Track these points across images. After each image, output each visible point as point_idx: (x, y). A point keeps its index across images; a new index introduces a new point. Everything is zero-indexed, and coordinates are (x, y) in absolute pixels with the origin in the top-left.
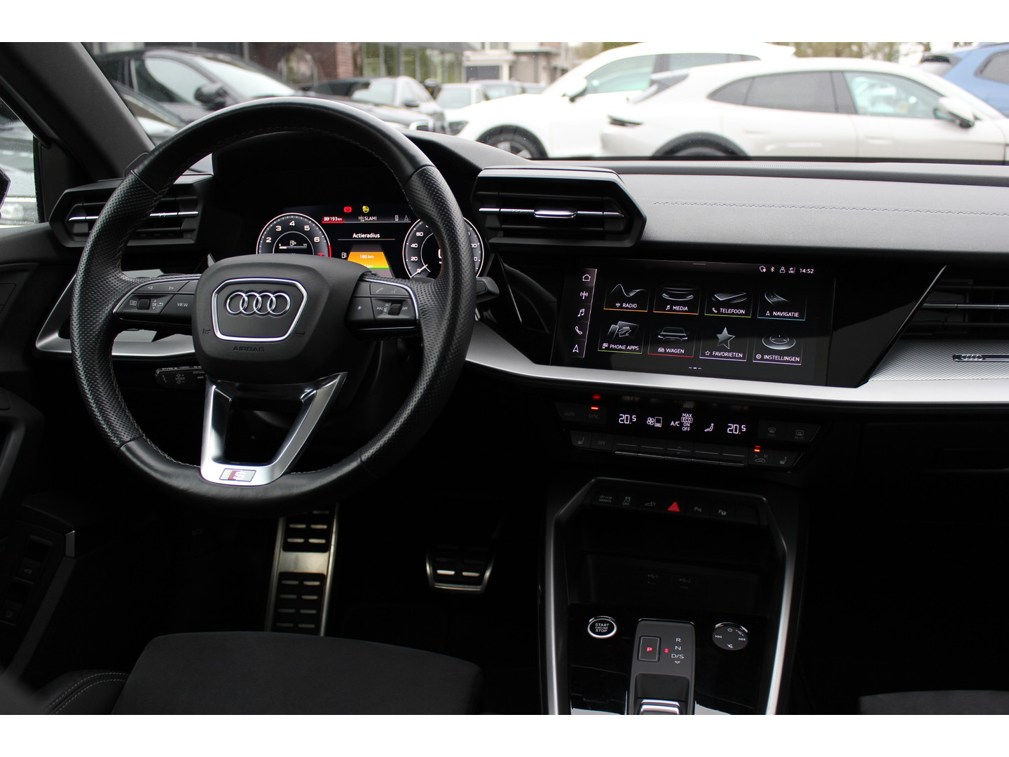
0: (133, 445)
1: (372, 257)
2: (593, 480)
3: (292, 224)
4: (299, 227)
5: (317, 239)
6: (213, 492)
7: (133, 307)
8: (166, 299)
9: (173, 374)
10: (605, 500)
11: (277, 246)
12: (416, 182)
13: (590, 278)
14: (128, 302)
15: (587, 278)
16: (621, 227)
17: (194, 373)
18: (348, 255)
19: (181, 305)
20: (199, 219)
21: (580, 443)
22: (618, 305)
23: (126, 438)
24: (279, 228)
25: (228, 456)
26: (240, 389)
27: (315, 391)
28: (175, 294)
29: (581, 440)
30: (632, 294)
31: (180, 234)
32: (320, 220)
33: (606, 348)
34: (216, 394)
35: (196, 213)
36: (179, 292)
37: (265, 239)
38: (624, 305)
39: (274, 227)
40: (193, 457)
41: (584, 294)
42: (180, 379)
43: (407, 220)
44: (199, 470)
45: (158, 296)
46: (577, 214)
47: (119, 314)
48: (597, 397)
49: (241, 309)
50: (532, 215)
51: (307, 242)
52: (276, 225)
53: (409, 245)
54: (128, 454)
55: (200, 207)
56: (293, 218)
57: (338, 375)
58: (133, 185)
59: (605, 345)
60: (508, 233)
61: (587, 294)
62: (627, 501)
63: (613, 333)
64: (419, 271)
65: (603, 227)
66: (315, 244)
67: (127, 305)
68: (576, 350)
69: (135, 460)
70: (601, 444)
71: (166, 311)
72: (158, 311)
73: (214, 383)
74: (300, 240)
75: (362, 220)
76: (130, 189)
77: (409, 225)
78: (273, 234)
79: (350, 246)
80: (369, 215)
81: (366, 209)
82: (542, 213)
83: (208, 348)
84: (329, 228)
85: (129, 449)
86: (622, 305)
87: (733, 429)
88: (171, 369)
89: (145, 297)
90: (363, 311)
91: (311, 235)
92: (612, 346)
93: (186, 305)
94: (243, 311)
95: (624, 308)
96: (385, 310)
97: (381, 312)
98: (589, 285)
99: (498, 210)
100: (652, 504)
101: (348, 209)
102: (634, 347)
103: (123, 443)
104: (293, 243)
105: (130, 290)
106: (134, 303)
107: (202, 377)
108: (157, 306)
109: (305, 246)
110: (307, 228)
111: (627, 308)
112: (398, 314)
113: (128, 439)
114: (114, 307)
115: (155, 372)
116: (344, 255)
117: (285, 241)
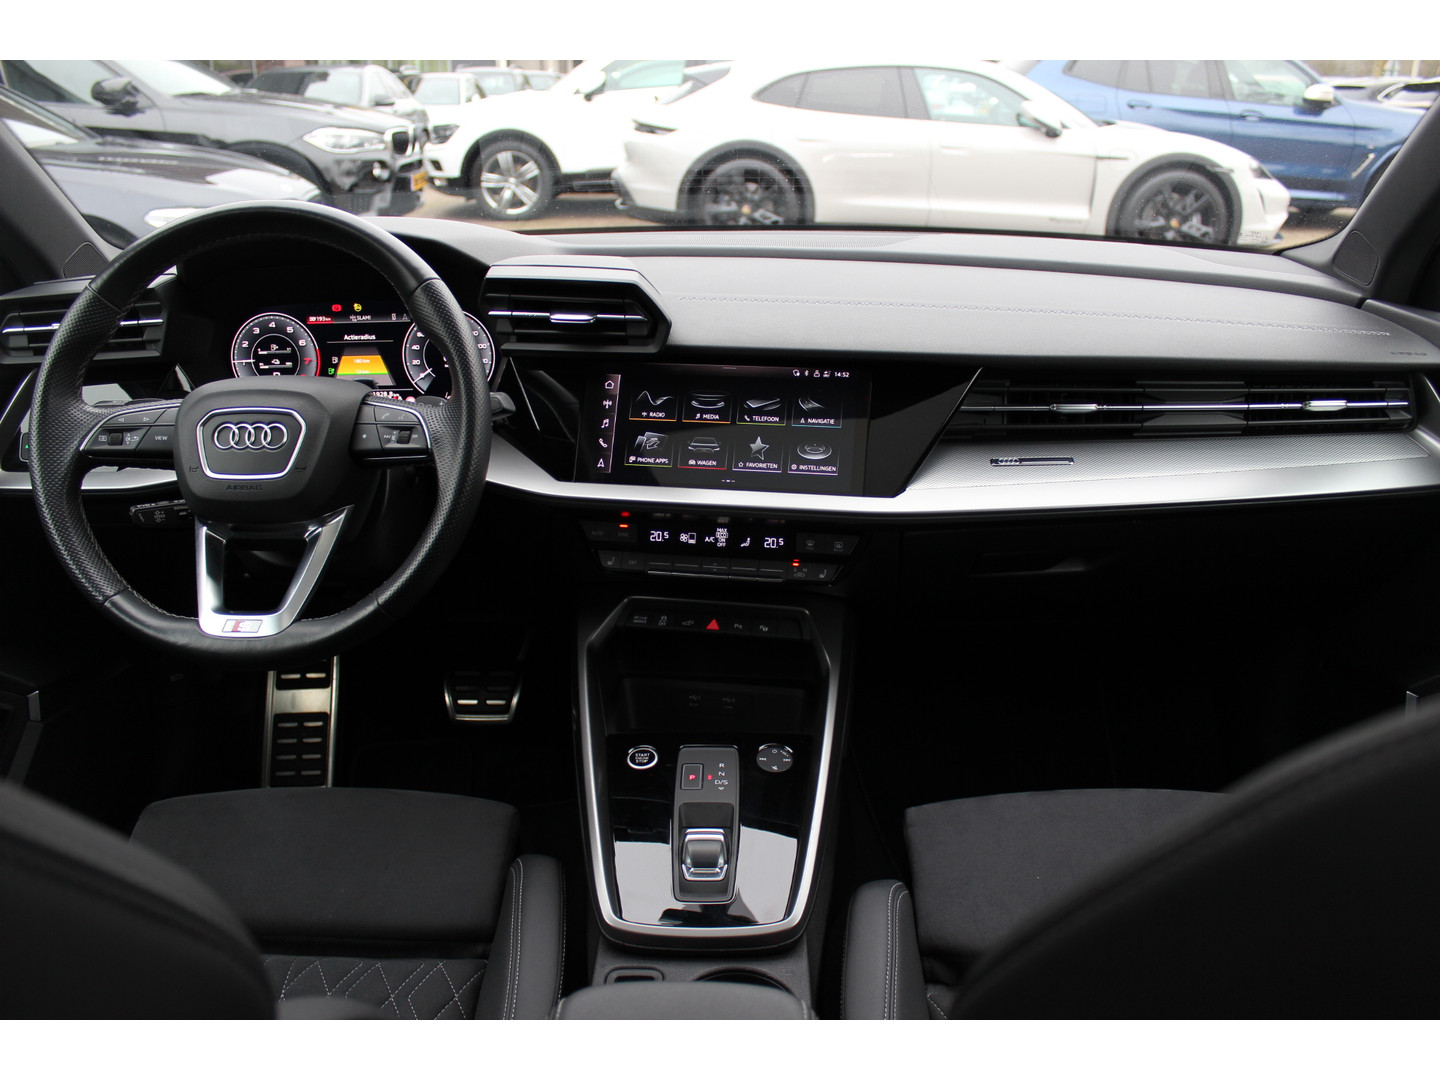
0: (118, 599)
1: (368, 361)
2: (626, 600)
3: (273, 325)
4: (281, 328)
5: (302, 343)
6: (216, 646)
7: (103, 443)
8: (142, 432)
9: (151, 512)
10: (639, 620)
11: (256, 352)
12: (420, 297)
13: (614, 384)
14: (97, 437)
15: (609, 385)
16: (645, 332)
17: (175, 508)
18: (339, 360)
19: (159, 438)
20: (164, 327)
21: (610, 563)
22: (644, 414)
23: (109, 591)
24: (257, 331)
25: (230, 604)
26: (233, 529)
27: (320, 529)
28: (151, 426)
29: (611, 560)
30: (659, 402)
31: (141, 346)
32: (304, 320)
33: (634, 462)
34: (208, 537)
35: (160, 320)
36: (155, 424)
37: (241, 343)
38: (651, 414)
39: (251, 330)
40: (188, 607)
41: (607, 403)
42: (159, 517)
43: (405, 319)
44: (197, 622)
45: (131, 429)
46: (597, 318)
47: (87, 452)
48: (626, 514)
49: (232, 443)
50: (547, 319)
51: (291, 346)
52: (253, 326)
53: (409, 347)
54: (114, 610)
55: (165, 314)
56: (273, 319)
57: (343, 510)
58: (91, 303)
59: (632, 458)
60: (522, 338)
61: (610, 403)
62: (663, 621)
63: (640, 445)
64: (422, 375)
65: (625, 331)
66: (300, 348)
67: (95, 440)
68: (601, 464)
69: (123, 617)
70: (632, 564)
71: (144, 446)
72: (132, 447)
73: (204, 525)
74: (283, 344)
75: (354, 319)
76: (88, 307)
77: (408, 325)
78: (251, 338)
79: (341, 350)
80: (361, 313)
81: (357, 307)
82: (558, 317)
83: (195, 486)
84: (315, 329)
85: (114, 604)
86: (648, 414)
87: (770, 542)
88: (148, 505)
89: (116, 431)
90: (369, 440)
91: (295, 337)
92: (640, 459)
93: (165, 438)
94: (234, 445)
95: (652, 418)
96: (393, 438)
97: (389, 441)
98: (614, 393)
99: (509, 313)
100: (690, 623)
101: (337, 308)
102: (663, 460)
103: (107, 598)
104: (275, 347)
105: (97, 424)
106: (103, 438)
107: (185, 513)
108: (131, 441)
109: (289, 350)
110: (290, 330)
111: (654, 417)
112: (408, 442)
113: (112, 593)
114: (80, 445)
115: (129, 511)
116: (335, 360)
117: (265, 345)
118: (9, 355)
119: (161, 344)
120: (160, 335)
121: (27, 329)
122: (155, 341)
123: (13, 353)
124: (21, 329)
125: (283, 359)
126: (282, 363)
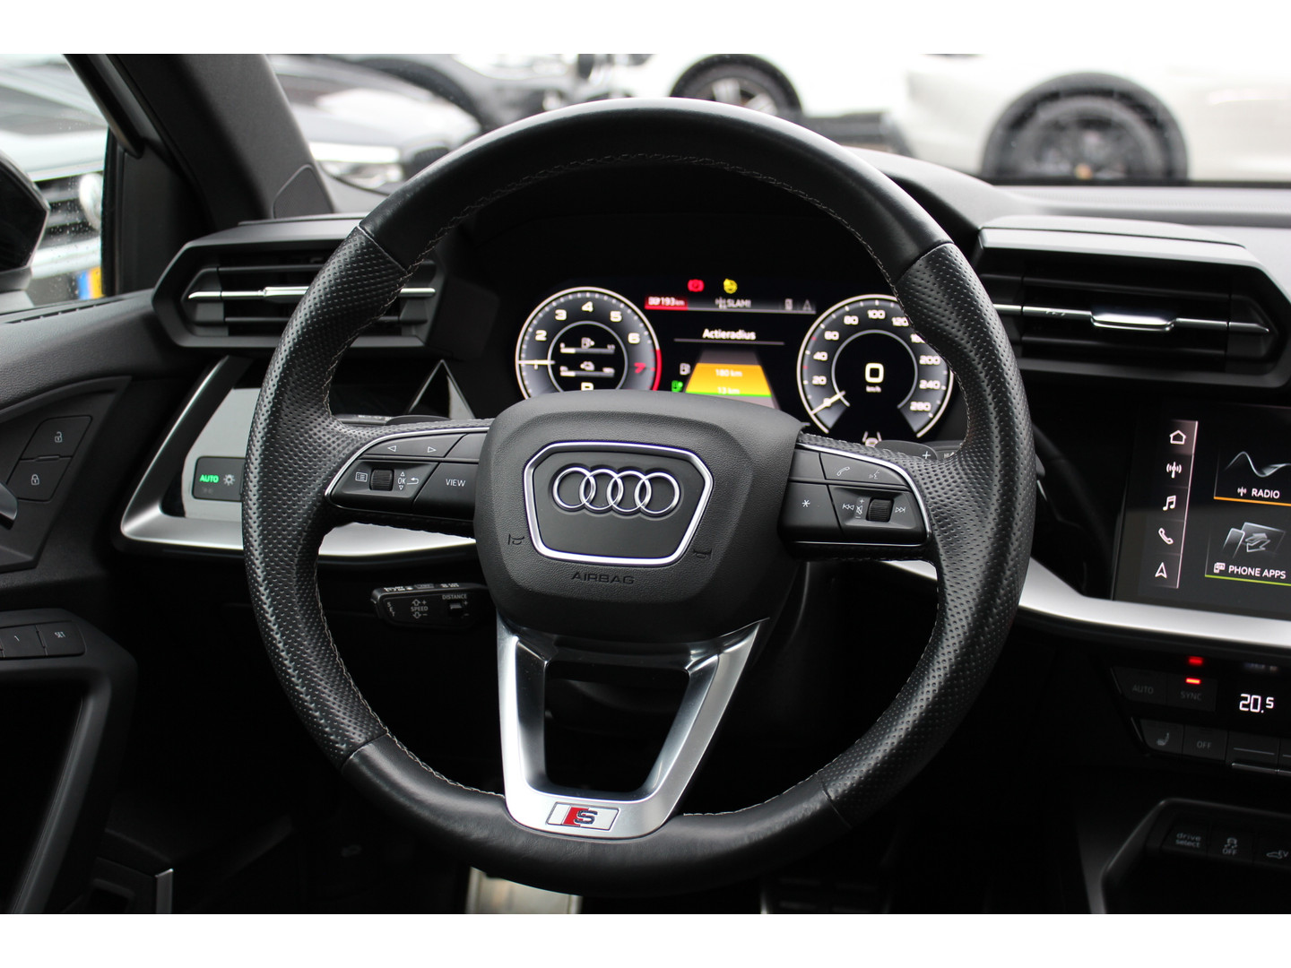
0: (371, 750)
1: (739, 374)
2: (1162, 803)
3: (588, 307)
4: (601, 313)
5: (633, 338)
6: (538, 847)
7: (361, 485)
8: (426, 470)
9: (407, 599)
10: (1187, 842)
11: (557, 348)
13: (1185, 437)
14: (353, 475)
15: (1178, 438)
16: (1263, 350)
17: (445, 597)
18: (692, 369)
19: (453, 482)
21: (1161, 743)
22: (1242, 491)
23: (358, 737)
24: (562, 315)
25: (554, 777)
26: (559, 644)
27: (714, 659)
28: (439, 462)
29: (1163, 737)
30: (1269, 472)
32: (641, 303)
33: (1222, 573)
34: (521, 656)
35: (431, 290)
36: (446, 459)
37: (534, 334)
38: (1254, 492)
39: (552, 313)
40: (488, 777)
41: (1174, 469)
42: (418, 609)
43: (808, 309)
44: (504, 803)
45: (408, 464)
46: (1175, 323)
47: (337, 498)
48: (1196, 661)
50: (1087, 322)
51: (614, 341)
52: (557, 308)
53: (811, 354)
54: (364, 769)
55: (439, 280)
56: (589, 297)
57: (755, 625)
58: (363, 254)
59: (1219, 566)
61: (1179, 469)
62: (1231, 846)
63: (1233, 544)
64: (828, 402)
65: (1225, 349)
66: (630, 346)
67: (350, 480)
68: (1161, 572)
69: (377, 781)
70: (1203, 746)
71: (426, 494)
72: (408, 495)
73: (513, 631)
74: (602, 338)
75: (722, 305)
76: (357, 261)
77: (812, 319)
78: (551, 325)
79: (694, 354)
80: (735, 297)
81: (730, 286)
82: (1106, 319)
84: (656, 317)
85: (365, 759)
86: (1249, 491)
88: (401, 589)
89: (382, 466)
90: (813, 509)
91: (622, 329)
92: (1232, 568)
93: (462, 483)
94: (588, 504)
95: (1255, 498)
96: (859, 510)
97: (851, 514)
98: (1183, 452)
99: (1019, 308)
100: (1280, 854)
101: (696, 285)
102: (1276, 573)
103: (354, 747)
104: (587, 343)
105: (353, 453)
106: (363, 477)
107: (458, 606)
108: (407, 485)
109: (611, 349)
110: (615, 317)
111: (1260, 498)
112: (887, 520)
113: (362, 740)
114: (325, 487)
115: (370, 595)
116: (685, 369)
117: (572, 339)
118: (192, 332)
119: (425, 329)
120: (429, 312)
121: (225, 294)
122: (418, 323)
123: (200, 331)
124: (216, 294)
125: (600, 361)
126: (598, 368)
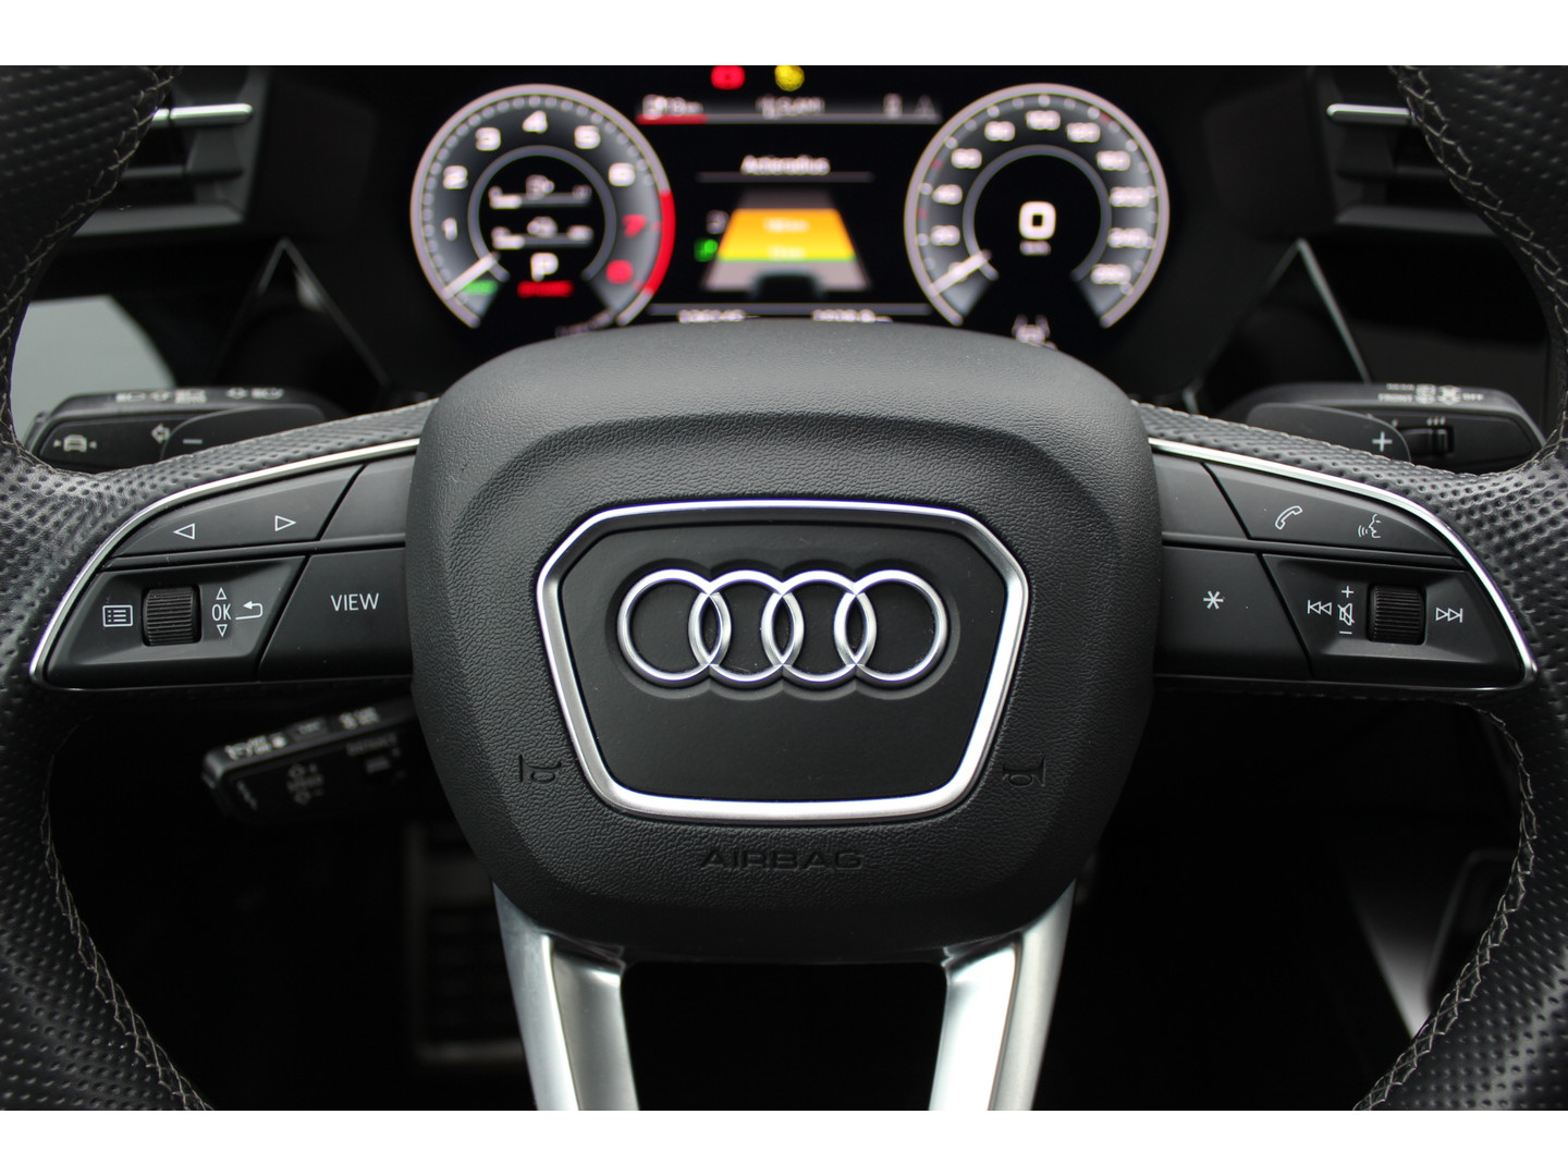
1: (801, 225)
3: (536, 123)
4: (560, 133)
5: (620, 174)
7: (119, 638)
8: (276, 580)
9: (277, 773)
11: (485, 200)
14: (94, 614)
17: (354, 749)
18: (728, 221)
19: (349, 602)
20: (254, 133)
24: (490, 140)
28: (308, 553)
31: (180, 192)
32: (632, 112)
35: (242, 108)
36: (324, 542)
37: (442, 176)
39: (471, 139)
42: (303, 784)
43: (925, 113)
47: (57, 678)
49: (706, 659)
52: (481, 126)
53: (927, 189)
55: (258, 86)
64: (957, 272)
66: (618, 192)
67: (89, 631)
71: (288, 641)
72: (241, 646)
74: (565, 178)
75: (774, 110)
79: (734, 199)
80: (796, 94)
81: (786, 74)
84: (660, 135)
88: (260, 744)
89: (165, 582)
91: (599, 159)
93: (371, 602)
94: (716, 668)
96: (1346, 614)
97: (1331, 626)
101: (726, 75)
104: (540, 187)
105: (87, 554)
106: (120, 616)
107: (382, 763)
108: (235, 621)
109: (581, 195)
110: (586, 138)
112: (1417, 639)
114: (27, 652)
116: (717, 222)
117: (512, 180)
119: (241, 189)
120: (245, 152)
122: (228, 176)
125: (564, 218)
126: (563, 228)
